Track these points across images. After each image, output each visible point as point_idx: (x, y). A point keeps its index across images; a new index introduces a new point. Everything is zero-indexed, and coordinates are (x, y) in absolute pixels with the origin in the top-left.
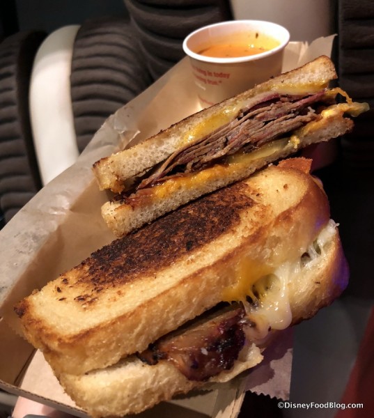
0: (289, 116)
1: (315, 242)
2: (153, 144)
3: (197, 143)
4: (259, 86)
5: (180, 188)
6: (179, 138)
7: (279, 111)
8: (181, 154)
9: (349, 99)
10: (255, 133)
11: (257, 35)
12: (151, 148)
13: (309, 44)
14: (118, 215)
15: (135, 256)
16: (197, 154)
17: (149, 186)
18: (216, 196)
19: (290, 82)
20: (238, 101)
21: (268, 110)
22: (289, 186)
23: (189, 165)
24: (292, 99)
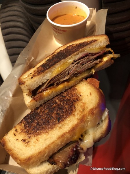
0: (92, 61)
1: (101, 118)
2: (41, 76)
3: (58, 75)
4: (80, 50)
5: (53, 92)
6: (51, 73)
7: (88, 60)
8: (52, 80)
9: (113, 53)
10: (79, 69)
11: (76, 8)
12: (40, 78)
13: (97, 11)
14: (31, 104)
15: (40, 122)
16: (58, 79)
17: (41, 92)
18: (65, 93)
19: (92, 47)
20: (72, 57)
21: (84, 60)
22: (92, 94)
23: (55, 83)
24: (93, 54)
